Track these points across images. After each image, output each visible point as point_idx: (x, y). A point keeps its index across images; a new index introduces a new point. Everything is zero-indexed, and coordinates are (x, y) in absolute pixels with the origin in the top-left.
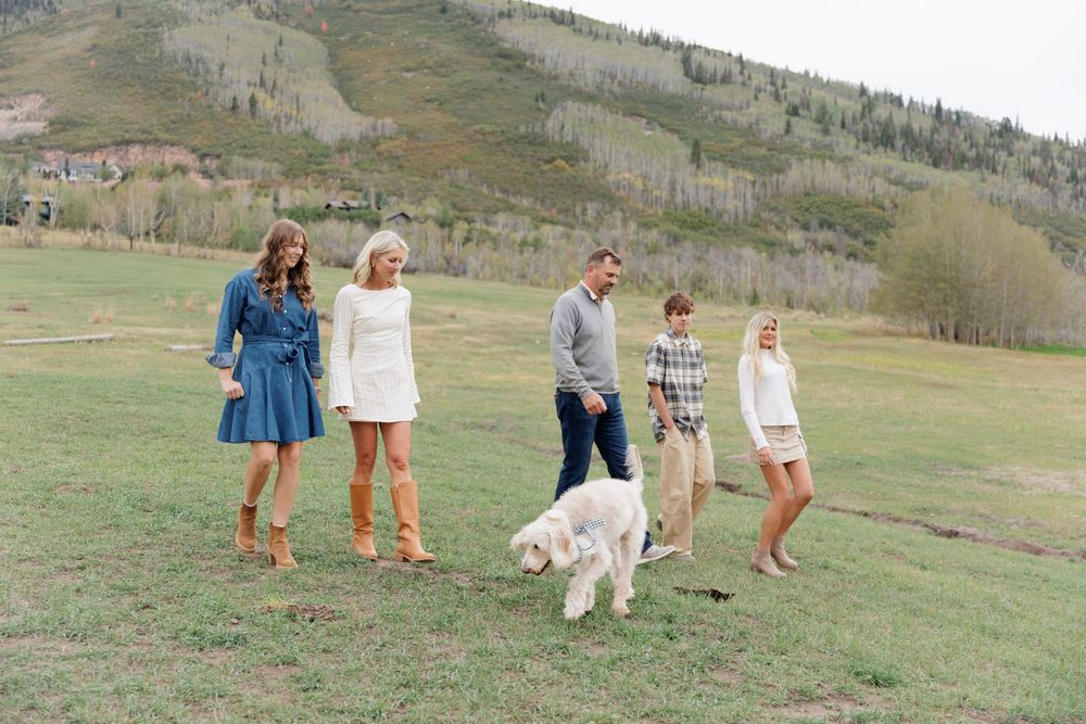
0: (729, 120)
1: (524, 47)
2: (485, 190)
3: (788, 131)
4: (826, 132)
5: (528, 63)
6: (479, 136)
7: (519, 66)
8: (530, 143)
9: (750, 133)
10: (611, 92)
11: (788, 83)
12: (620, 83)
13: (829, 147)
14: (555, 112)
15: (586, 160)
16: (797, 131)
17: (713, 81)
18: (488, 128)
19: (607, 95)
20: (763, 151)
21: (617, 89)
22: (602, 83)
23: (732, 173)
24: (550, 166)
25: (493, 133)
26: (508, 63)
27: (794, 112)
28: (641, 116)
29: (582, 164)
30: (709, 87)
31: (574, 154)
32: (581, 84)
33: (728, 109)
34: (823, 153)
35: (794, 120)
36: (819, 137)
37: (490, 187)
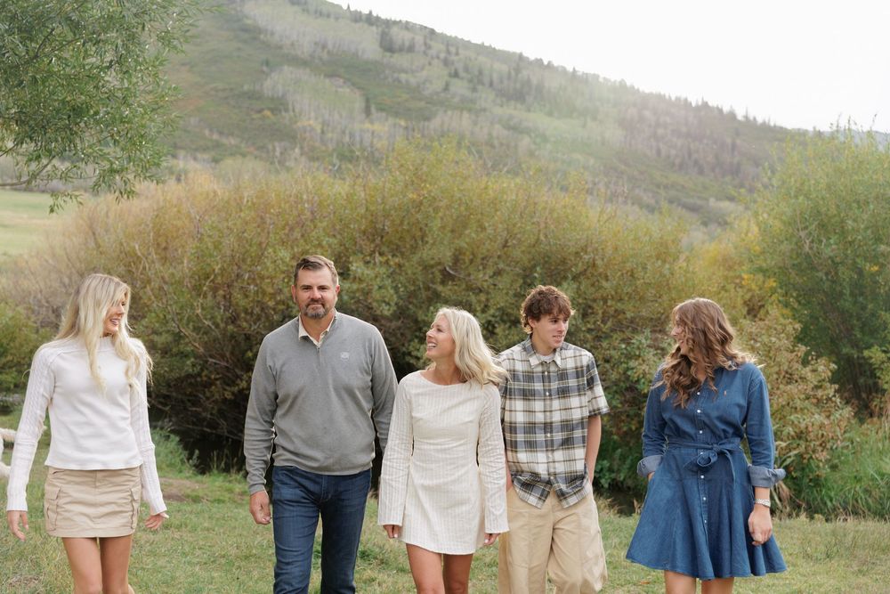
0: (404, 81)
1: (262, 23)
2: (207, 132)
3: (446, 88)
4: (474, 90)
5: (262, 36)
6: (213, 93)
7: (255, 39)
8: (249, 98)
9: (415, 91)
10: (321, 59)
11: (461, 51)
12: (329, 52)
13: (473, 101)
14: (273, 75)
15: (287, 110)
16: (452, 89)
17: (401, 50)
18: (220, 85)
19: (317, 61)
20: (422, 104)
21: (325, 56)
22: (314, 52)
23: (391, 120)
24: (259, 115)
25: (224, 90)
26: (246, 36)
27: (456, 75)
28: (339, 76)
29: (283, 113)
30: (396, 55)
31: (279, 105)
32: (299, 53)
33: (406, 72)
34: (466, 105)
35: (455, 81)
36: (468, 93)
37: (211, 130)
